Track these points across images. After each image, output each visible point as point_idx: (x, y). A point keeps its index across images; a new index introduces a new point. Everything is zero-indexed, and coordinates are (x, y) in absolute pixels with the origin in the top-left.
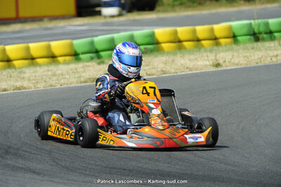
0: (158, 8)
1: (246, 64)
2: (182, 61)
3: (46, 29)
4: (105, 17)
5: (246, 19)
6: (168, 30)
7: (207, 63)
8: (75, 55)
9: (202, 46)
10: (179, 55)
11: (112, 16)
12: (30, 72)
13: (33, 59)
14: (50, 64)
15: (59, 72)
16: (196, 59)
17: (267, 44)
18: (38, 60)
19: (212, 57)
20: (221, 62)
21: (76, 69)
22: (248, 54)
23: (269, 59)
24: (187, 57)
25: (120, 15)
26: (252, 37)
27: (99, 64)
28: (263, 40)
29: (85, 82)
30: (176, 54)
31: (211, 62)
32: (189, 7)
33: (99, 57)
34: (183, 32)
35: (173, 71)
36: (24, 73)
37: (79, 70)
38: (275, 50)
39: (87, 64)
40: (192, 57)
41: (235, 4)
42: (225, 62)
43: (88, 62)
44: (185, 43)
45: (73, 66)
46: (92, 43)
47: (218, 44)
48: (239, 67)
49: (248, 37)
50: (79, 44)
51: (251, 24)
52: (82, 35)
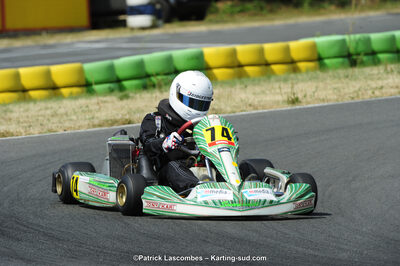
0: (210, 17)
1: (337, 100)
2: (243, 96)
3: (45, 47)
4: (132, 29)
5: (338, 33)
6: (224, 48)
7: (279, 98)
8: (86, 86)
9: (273, 73)
10: (238, 86)
11: (143, 29)
12: (19, 111)
13: (25, 91)
14: (49, 98)
15: (62, 111)
16: (263, 92)
17: (368, 70)
18: (32, 93)
19: (286, 89)
20: (300, 96)
21: (87, 106)
22: (340, 85)
23: (370, 92)
24: (250, 89)
25: (154, 26)
26: (346, 60)
27: (121, 99)
28: (363, 64)
29: (100, 126)
30: (235, 85)
31: (285, 98)
32: (255, 15)
33: (122, 89)
34: (245, 52)
35: (229, 109)
36: (11, 112)
37: (91, 107)
38: (379, 79)
39: (105, 99)
40: (258, 89)
41: (322, 11)
42: (305, 96)
43: (105, 96)
44: (247, 69)
45: (82, 101)
46: (111, 68)
47: (296, 70)
48: (326, 104)
49: (340, 60)
50: (93, 69)
51: (344, 41)
52: (97, 56)
